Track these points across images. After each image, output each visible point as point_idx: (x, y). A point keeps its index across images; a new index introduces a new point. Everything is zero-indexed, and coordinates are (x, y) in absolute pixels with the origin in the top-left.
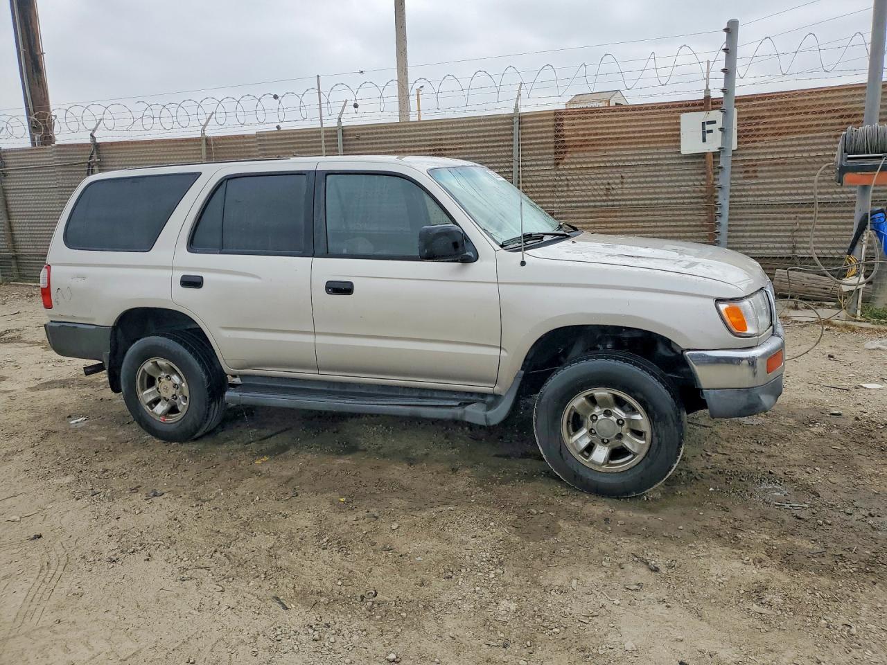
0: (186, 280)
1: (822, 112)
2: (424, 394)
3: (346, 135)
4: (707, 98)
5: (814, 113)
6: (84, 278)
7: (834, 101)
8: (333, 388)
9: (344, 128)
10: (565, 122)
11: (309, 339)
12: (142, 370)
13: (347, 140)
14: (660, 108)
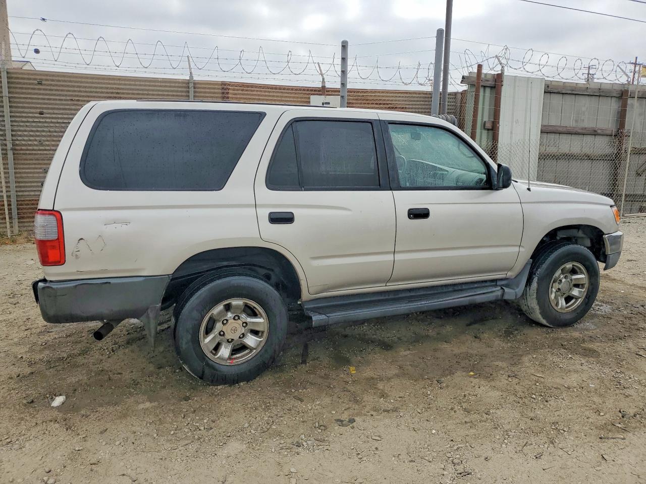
0: (275, 216)
1: (380, 104)
2: (456, 288)
3: (12, 78)
4: (323, 87)
5: (377, 104)
6: (127, 223)
7: (387, 99)
8: (389, 296)
9: (8, 71)
10: (230, 91)
11: (390, 257)
12: (210, 314)
13: (12, 83)
14: (296, 90)
